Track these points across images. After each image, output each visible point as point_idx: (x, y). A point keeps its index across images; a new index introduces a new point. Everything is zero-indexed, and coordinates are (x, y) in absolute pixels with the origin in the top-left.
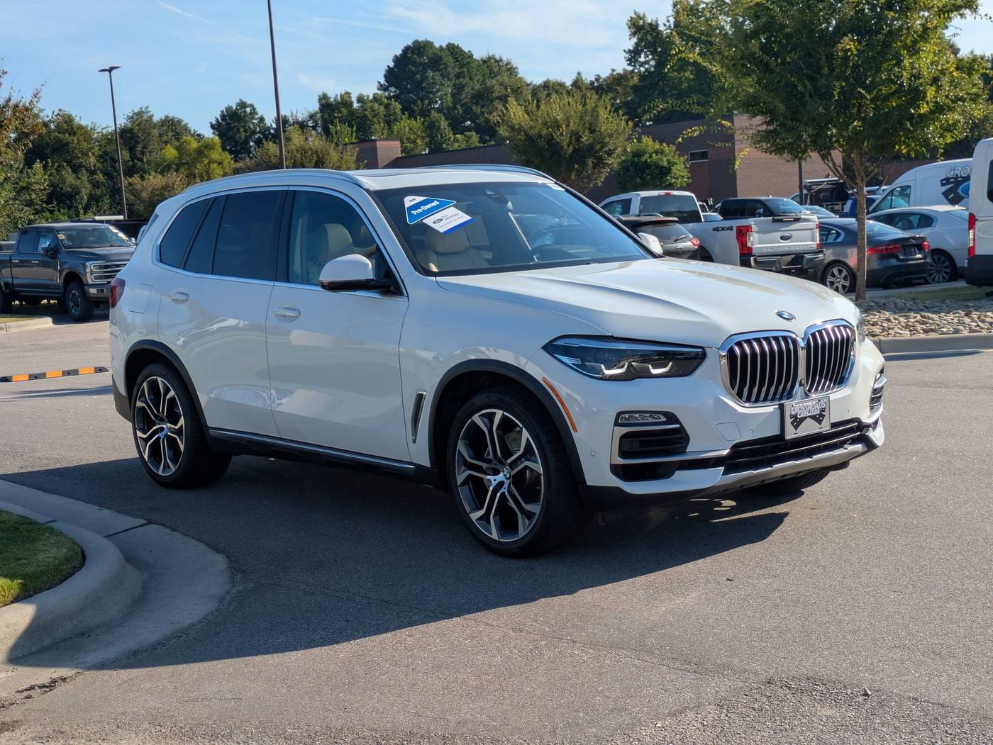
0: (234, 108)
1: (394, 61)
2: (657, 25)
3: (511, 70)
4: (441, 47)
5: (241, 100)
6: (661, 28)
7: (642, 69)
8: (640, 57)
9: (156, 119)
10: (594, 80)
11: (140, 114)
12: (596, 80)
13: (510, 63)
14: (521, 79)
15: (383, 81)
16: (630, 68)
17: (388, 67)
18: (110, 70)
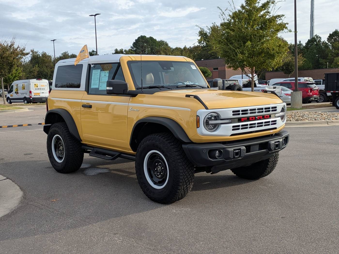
0: (91, 52)
1: (135, 41)
2: (207, 33)
3: (167, 45)
4: (148, 37)
5: (93, 50)
6: (208, 34)
7: (202, 45)
8: (202, 42)
9: (70, 55)
10: (189, 47)
11: (65, 53)
12: (190, 48)
13: (166, 42)
14: (169, 47)
15: (132, 46)
16: (199, 45)
17: (134, 42)
18: (54, 40)
